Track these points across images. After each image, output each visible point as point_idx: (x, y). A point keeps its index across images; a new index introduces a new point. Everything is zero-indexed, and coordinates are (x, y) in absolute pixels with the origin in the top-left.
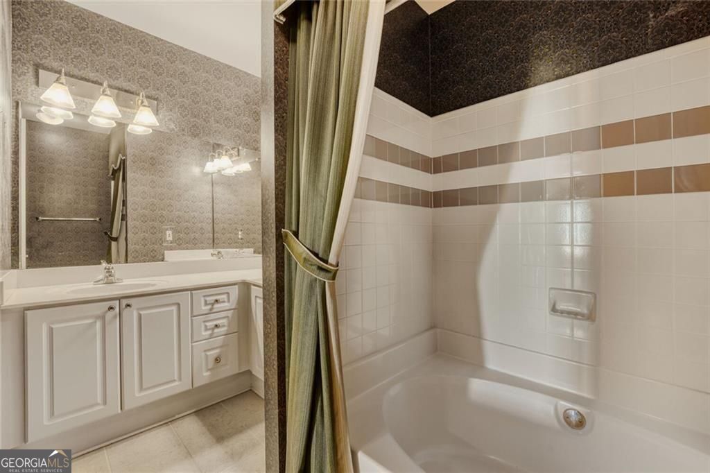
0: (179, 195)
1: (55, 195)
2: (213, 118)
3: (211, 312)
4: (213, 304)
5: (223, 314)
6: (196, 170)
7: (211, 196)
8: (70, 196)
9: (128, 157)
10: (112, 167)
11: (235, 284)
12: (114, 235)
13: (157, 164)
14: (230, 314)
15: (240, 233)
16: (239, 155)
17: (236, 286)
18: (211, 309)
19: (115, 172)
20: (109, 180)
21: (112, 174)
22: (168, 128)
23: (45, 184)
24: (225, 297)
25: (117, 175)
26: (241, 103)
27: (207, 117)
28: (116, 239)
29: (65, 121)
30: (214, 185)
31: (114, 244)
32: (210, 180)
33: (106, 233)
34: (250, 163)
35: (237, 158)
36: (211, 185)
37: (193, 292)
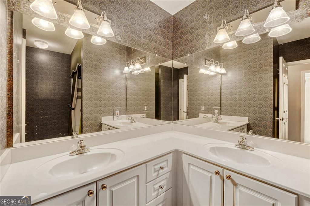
0: (109, 86)
1: (44, 86)
2: (142, 35)
3: (158, 176)
4: (158, 171)
5: (164, 177)
6: (117, 72)
7: (125, 86)
8: (51, 86)
9: (83, 65)
10: (72, 71)
11: (170, 153)
12: (73, 107)
13: (98, 68)
14: (167, 175)
15: (145, 107)
16: (145, 62)
17: (172, 154)
18: (158, 175)
19: (74, 74)
20: (71, 78)
21: (72, 75)
22: (117, 40)
23: (39, 81)
24: (165, 163)
25: (74, 75)
26: (157, 26)
27: (139, 34)
28: (74, 109)
29: (49, 47)
30: (127, 80)
31: (72, 111)
32: (125, 77)
33: (69, 106)
34: (150, 67)
35: (144, 64)
36: (125, 79)
37: (147, 164)
